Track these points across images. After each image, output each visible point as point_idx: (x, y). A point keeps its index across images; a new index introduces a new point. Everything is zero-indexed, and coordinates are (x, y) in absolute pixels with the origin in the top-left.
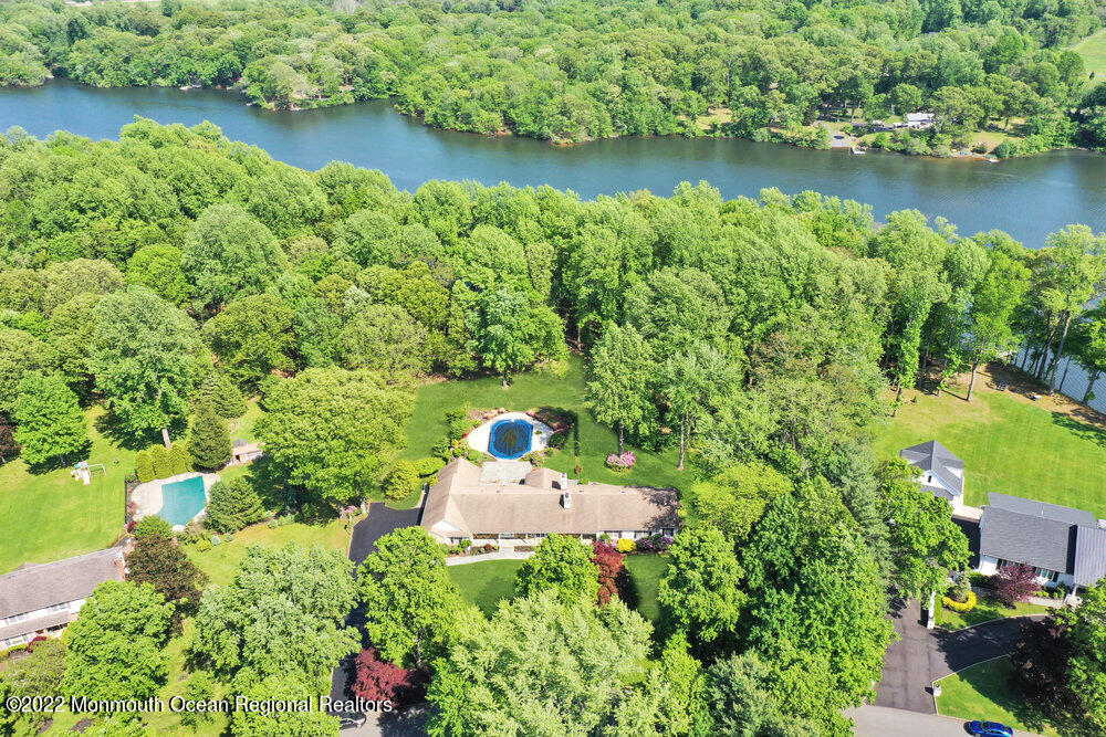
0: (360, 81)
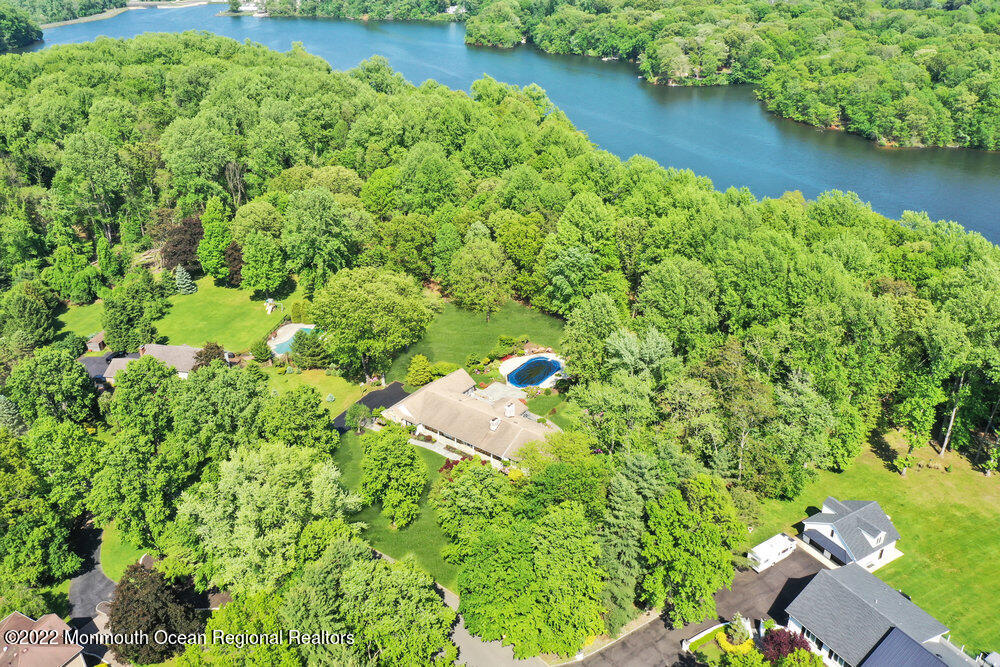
0: (738, 65)
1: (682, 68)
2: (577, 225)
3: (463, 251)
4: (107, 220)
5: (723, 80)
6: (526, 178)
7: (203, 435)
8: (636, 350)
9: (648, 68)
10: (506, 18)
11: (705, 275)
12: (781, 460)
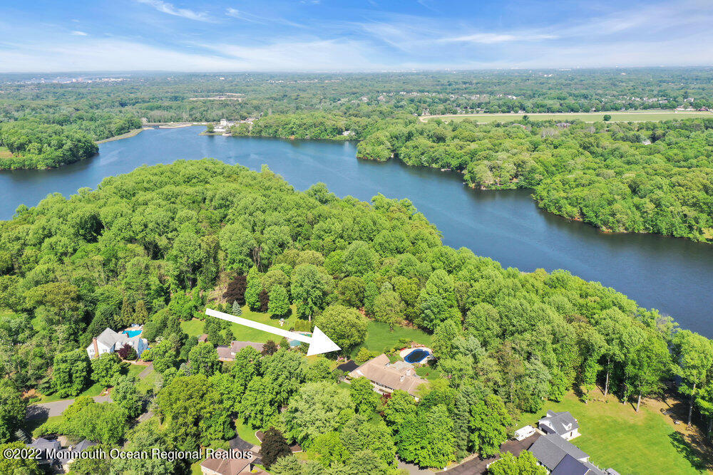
0: (522, 178)
1: (488, 179)
2: (436, 285)
3: (379, 297)
4: (192, 276)
5: (513, 187)
6: (409, 260)
7: (280, 380)
8: (465, 346)
9: (469, 179)
10: (382, 143)
11: (494, 312)
12: (528, 393)
